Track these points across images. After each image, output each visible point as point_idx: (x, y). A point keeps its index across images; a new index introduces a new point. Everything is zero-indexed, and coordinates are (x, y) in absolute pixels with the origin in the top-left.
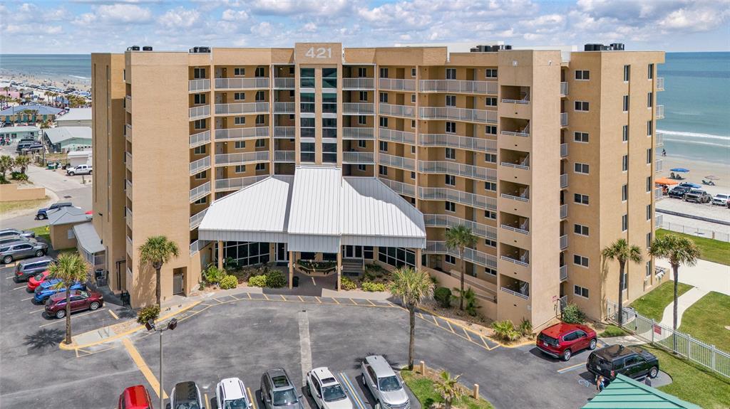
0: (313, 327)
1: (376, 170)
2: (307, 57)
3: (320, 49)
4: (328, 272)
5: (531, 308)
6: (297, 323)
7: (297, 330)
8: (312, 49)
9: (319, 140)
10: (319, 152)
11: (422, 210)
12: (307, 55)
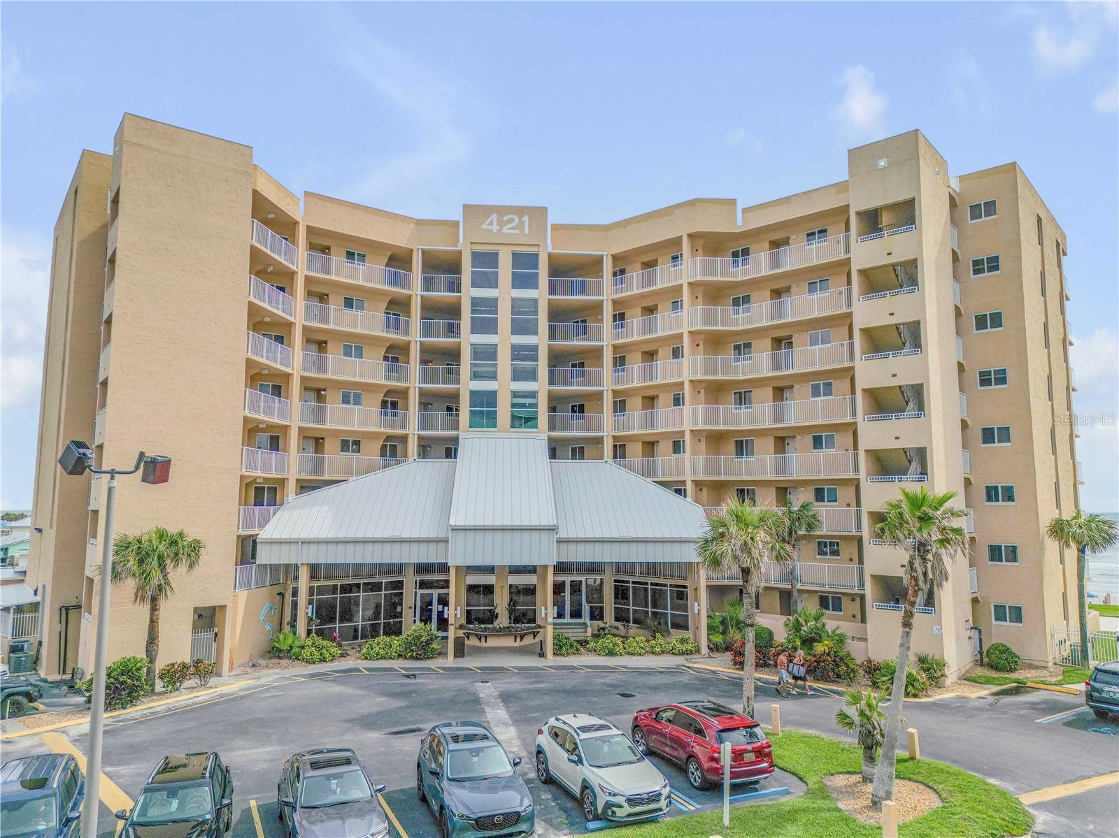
0: (508, 697)
1: (608, 446)
2: (485, 230)
3: (508, 217)
4: (522, 636)
5: (941, 628)
7: (475, 702)
9: (504, 386)
10: (504, 408)
12: (484, 226)
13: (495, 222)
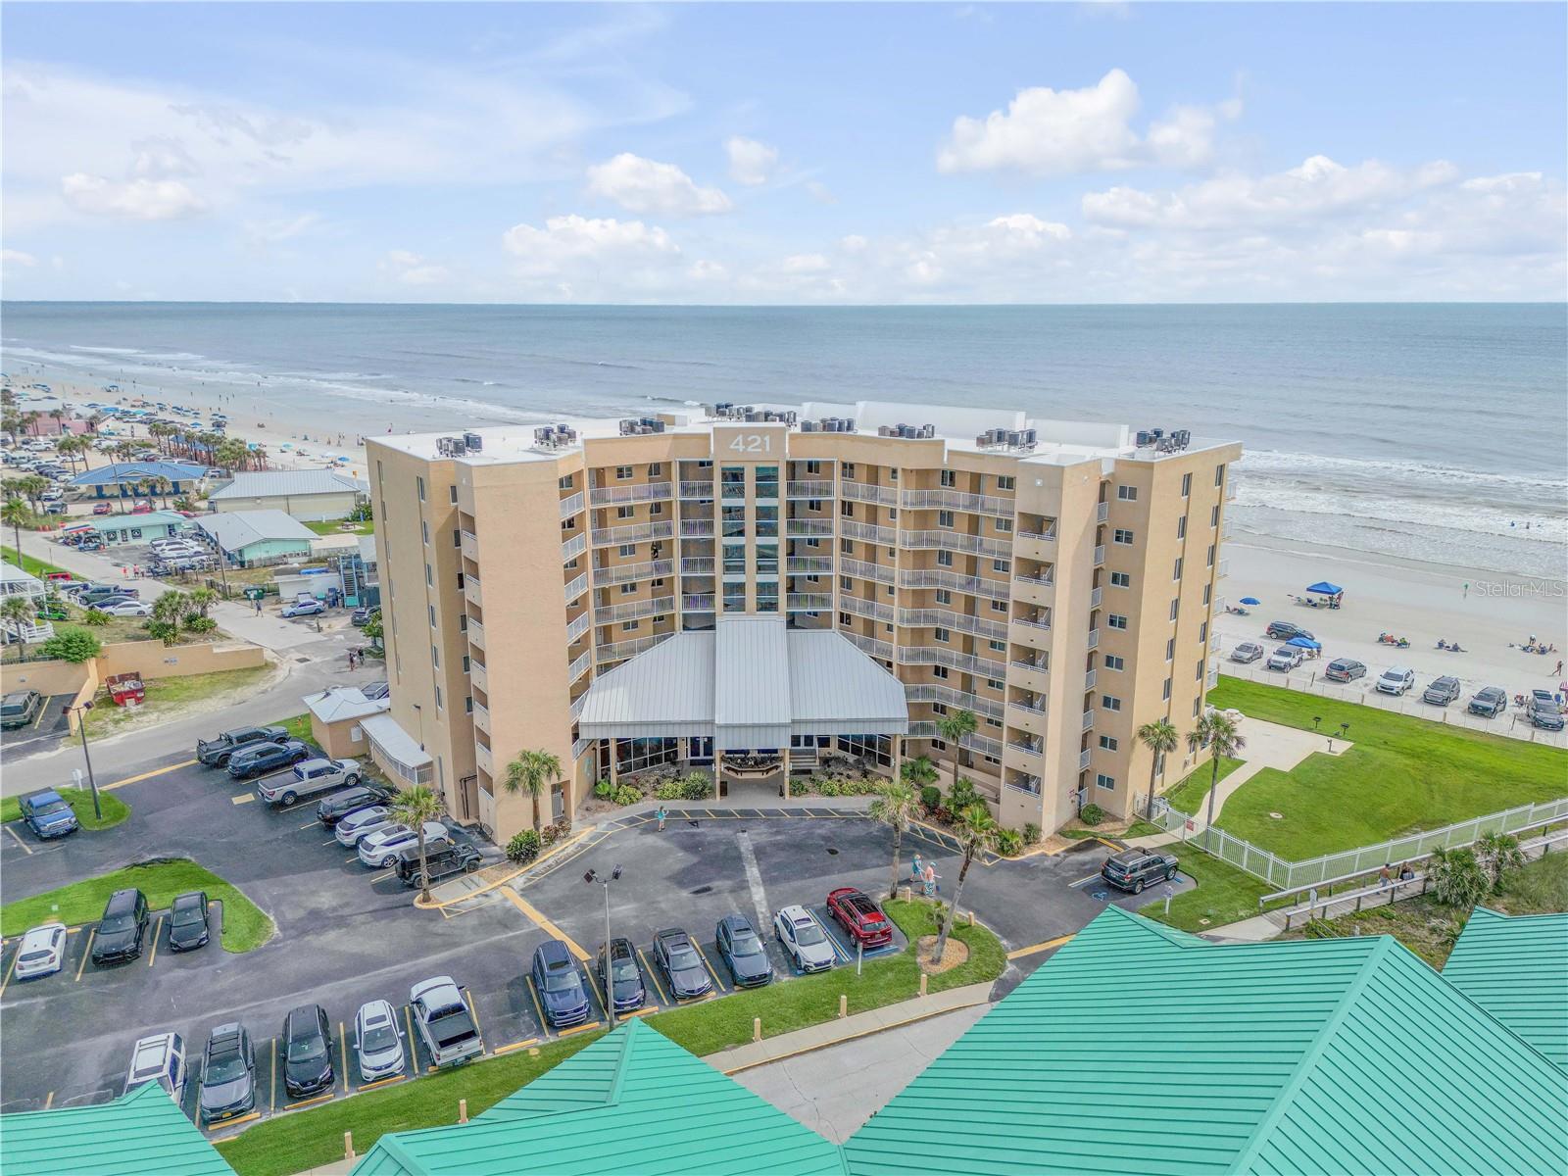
0: (759, 852)
1: (836, 619)
2: (732, 450)
3: (753, 437)
4: (768, 771)
5: (1041, 809)
6: (737, 848)
7: (739, 858)
8: (740, 437)
9: (751, 578)
10: (751, 597)
11: (902, 678)
12: (732, 447)
13: (741, 443)
